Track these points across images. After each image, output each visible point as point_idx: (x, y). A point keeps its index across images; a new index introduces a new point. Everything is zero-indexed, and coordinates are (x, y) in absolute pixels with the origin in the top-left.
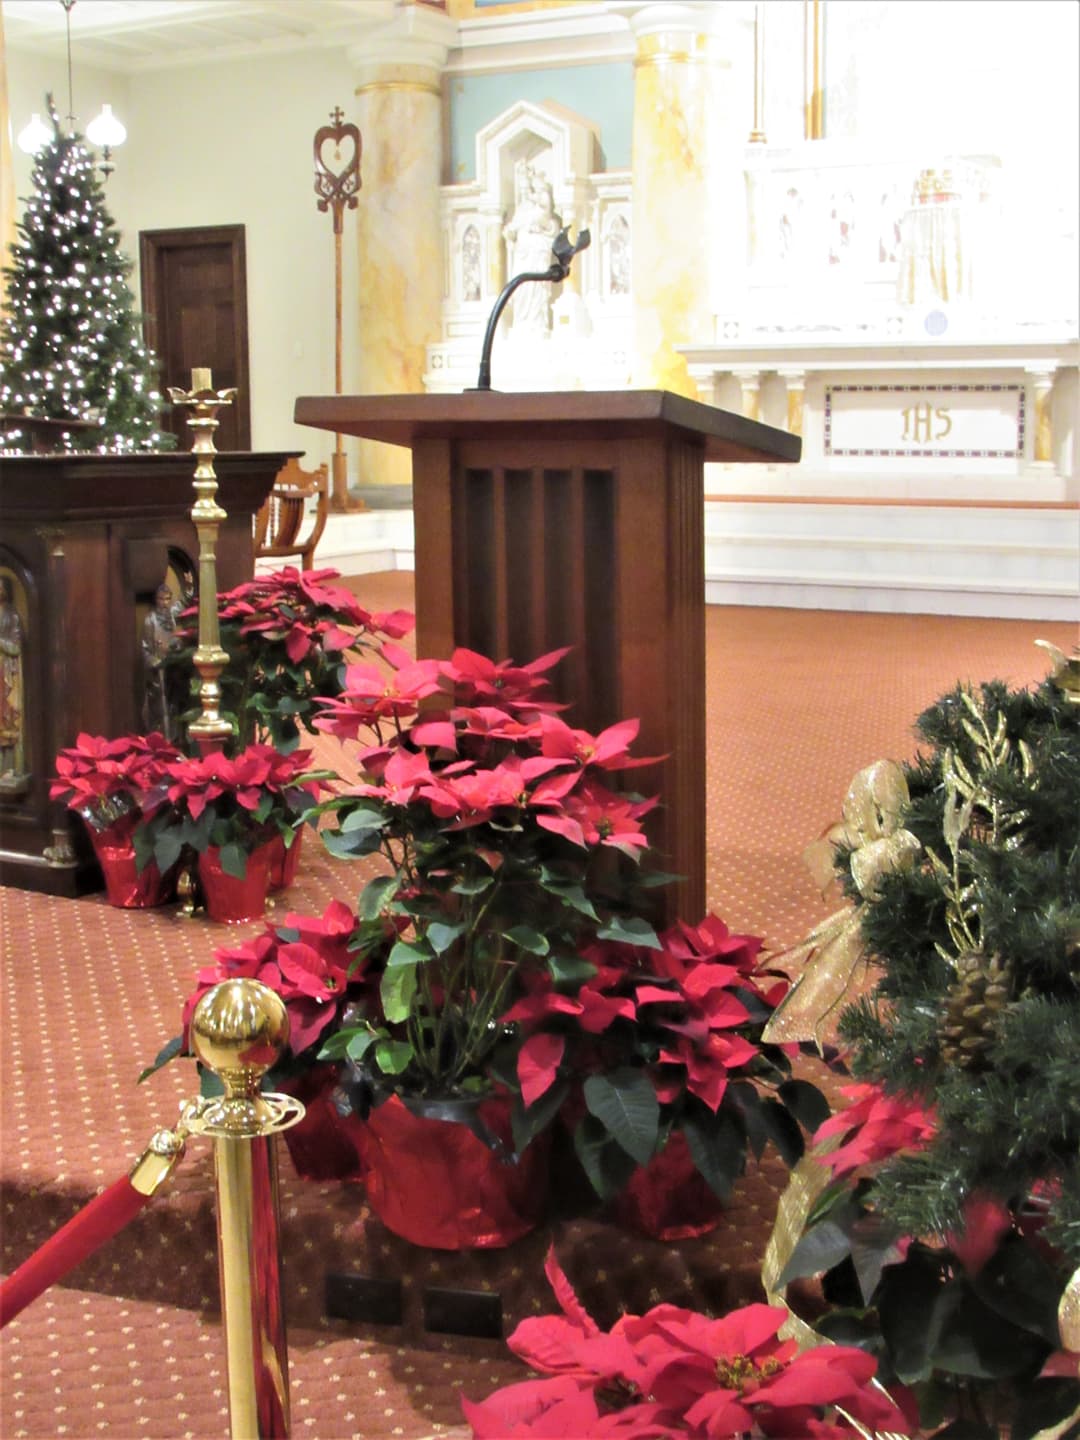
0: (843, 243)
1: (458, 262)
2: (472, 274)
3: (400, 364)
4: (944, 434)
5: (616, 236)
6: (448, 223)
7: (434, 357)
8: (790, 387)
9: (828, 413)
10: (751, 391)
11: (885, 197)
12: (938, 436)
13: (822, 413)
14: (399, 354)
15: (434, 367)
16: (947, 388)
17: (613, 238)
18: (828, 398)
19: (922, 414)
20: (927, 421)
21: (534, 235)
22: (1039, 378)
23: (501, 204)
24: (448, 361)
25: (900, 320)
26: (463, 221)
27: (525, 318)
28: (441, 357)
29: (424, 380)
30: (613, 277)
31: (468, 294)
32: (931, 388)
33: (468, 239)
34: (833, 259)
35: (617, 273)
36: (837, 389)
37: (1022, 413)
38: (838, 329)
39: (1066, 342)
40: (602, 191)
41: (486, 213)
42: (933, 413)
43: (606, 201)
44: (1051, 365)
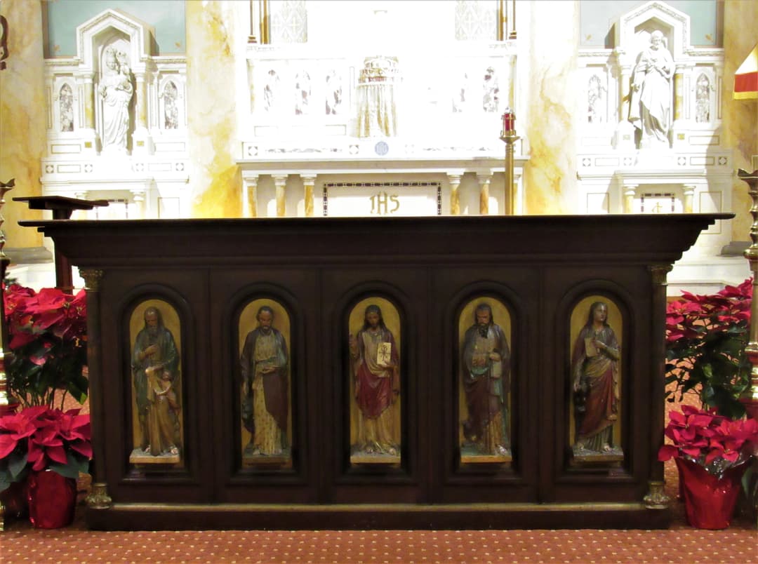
0: (304, 102)
1: (57, 107)
2: (67, 114)
3: (25, 170)
4: (395, 210)
5: (169, 94)
6: (50, 82)
7: (47, 166)
8: (306, 184)
9: (325, 199)
10: (282, 186)
11: (328, 77)
12: (392, 211)
13: (322, 199)
14: (25, 164)
15: (47, 172)
16: (396, 184)
17: (166, 95)
18: (325, 190)
19: (382, 199)
20: (385, 202)
21: (119, 91)
22: (454, 178)
23: (93, 71)
24: (58, 168)
25: (357, 146)
26: (59, 82)
27: (114, 142)
28: (52, 166)
29: (41, 180)
30: (167, 118)
31: (64, 127)
32: (387, 184)
33: (63, 92)
34: (298, 112)
35: (169, 115)
36: (331, 185)
37: (439, 198)
38: (319, 151)
39: (472, 159)
40: (160, 66)
41: (82, 77)
42: (388, 198)
43: (161, 72)
44: (461, 171)
